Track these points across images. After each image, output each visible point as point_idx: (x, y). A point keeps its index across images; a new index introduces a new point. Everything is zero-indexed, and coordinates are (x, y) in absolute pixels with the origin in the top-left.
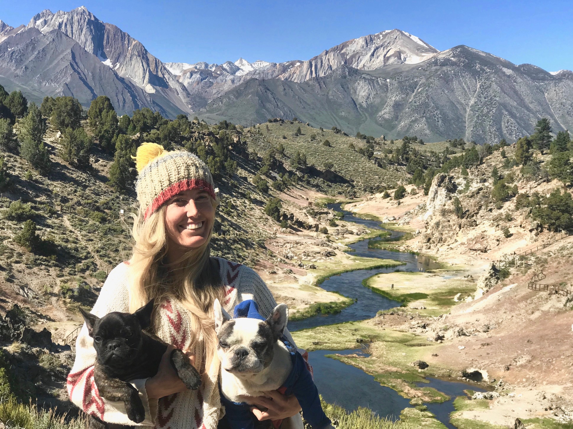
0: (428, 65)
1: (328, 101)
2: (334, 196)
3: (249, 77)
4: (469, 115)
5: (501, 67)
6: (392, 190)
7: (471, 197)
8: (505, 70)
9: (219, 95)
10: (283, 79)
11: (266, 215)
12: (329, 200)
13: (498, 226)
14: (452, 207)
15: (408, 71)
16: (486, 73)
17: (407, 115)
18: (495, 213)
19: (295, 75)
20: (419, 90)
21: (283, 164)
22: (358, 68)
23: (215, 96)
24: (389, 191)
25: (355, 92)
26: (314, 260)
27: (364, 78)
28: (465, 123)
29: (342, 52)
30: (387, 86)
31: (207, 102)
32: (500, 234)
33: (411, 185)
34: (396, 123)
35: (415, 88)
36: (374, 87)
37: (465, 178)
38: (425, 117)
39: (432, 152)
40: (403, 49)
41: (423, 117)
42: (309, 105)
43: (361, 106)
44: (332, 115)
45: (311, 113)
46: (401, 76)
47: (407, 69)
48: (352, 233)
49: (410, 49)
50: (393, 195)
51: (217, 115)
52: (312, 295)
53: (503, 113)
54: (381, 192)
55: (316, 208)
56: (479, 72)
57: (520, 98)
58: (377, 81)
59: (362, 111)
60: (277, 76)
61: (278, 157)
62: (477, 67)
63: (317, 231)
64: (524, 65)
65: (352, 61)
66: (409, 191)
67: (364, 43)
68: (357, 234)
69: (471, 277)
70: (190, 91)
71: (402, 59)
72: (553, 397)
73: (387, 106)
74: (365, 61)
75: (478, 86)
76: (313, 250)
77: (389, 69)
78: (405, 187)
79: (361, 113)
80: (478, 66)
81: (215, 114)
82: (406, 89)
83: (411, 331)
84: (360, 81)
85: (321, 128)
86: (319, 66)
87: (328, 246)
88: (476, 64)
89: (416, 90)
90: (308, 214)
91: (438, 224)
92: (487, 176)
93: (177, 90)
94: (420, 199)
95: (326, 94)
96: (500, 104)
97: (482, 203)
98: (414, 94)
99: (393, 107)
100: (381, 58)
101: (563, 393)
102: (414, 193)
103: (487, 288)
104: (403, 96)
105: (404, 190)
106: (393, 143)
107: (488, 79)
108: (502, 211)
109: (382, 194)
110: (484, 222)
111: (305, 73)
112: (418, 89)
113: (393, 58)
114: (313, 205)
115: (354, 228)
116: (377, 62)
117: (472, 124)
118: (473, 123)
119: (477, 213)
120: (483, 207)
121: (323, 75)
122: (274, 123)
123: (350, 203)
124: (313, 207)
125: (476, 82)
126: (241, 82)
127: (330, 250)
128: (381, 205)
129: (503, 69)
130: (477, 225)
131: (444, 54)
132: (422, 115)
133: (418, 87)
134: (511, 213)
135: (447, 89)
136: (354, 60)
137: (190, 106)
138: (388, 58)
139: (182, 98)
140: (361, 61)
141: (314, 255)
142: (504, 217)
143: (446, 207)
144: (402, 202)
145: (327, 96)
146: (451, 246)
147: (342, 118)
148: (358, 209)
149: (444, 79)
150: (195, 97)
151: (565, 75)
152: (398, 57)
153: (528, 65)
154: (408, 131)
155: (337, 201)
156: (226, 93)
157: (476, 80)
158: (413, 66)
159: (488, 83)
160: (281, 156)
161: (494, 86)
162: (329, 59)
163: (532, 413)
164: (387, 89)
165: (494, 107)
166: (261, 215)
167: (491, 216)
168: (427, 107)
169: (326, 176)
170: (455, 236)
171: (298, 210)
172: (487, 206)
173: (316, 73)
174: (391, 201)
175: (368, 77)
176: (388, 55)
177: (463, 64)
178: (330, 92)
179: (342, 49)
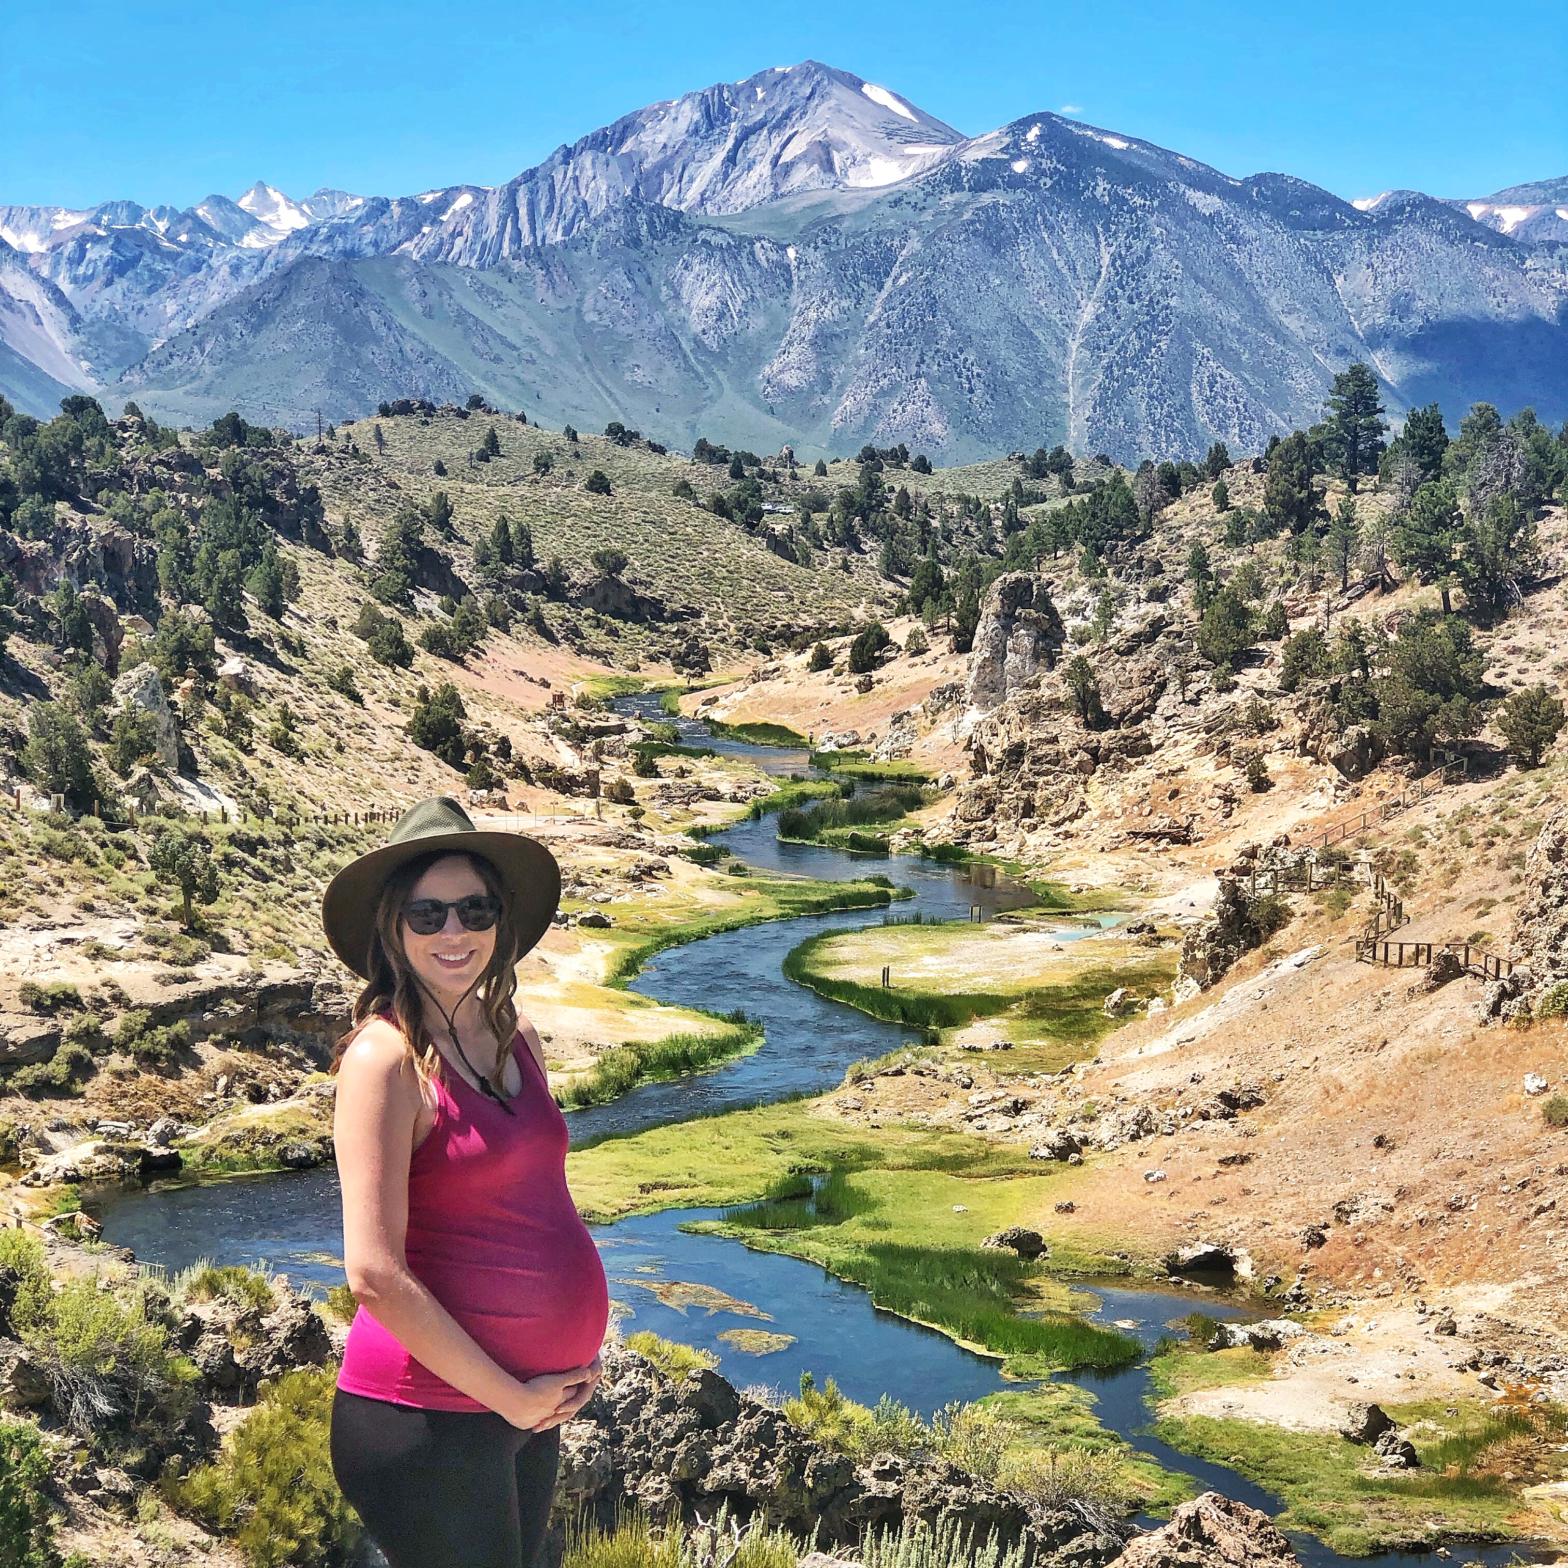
0: (929, 189)
1: (584, 331)
2: (636, 668)
3: (291, 255)
4: (1079, 363)
5: (1183, 187)
6: (841, 640)
7: (1128, 651)
8: (1196, 197)
9: (191, 322)
10: (415, 257)
11: (414, 747)
12: (621, 682)
13: (1225, 747)
14: (1064, 692)
15: (857, 215)
16: (1132, 211)
17: (861, 373)
18: (1212, 704)
19: (459, 241)
20: (902, 281)
21: (451, 562)
22: (683, 207)
23: (175, 325)
24: (831, 644)
25: (677, 296)
26: (600, 897)
27: (706, 242)
28: (1066, 391)
29: (624, 150)
30: (787, 268)
31: (144, 346)
32: (1234, 776)
33: (905, 619)
34: (827, 400)
35: (887, 274)
36: (741, 271)
37: (1095, 589)
38: (925, 375)
39: (966, 500)
40: (835, 133)
41: (918, 376)
42: (514, 348)
43: (698, 343)
44: (600, 382)
45: (526, 377)
46: (835, 231)
47: (855, 207)
48: (715, 796)
49: (863, 133)
50: (844, 657)
51: (187, 393)
52: (611, 1019)
53: (1193, 353)
54: (802, 649)
55: (580, 713)
56: (1107, 207)
57: (1249, 295)
58: (752, 253)
59: (703, 363)
60: (394, 248)
61: (430, 537)
62: (1100, 189)
63: (594, 794)
64: (1260, 179)
65: (661, 183)
66: (902, 642)
67: (697, 116)
68: (734, 799)
69: (1152, 930)
70: (80, 310)
71: (838, 171)
72: (1482, 1325)
73: (790, 343)
74: (706, 180)
75: (1106, 260)
76: (590, 861)
77: (792, 209)
78: (887, 626)
79: (700, 369)
80: (1102, 187)
81: (181, 391)
82: (856, 280)
83: (970, 1129)
84: (691, 253)
85: (568, 429)
86: (543, 207)
87: (641, 845)
88: (1094, 178)
89: (889, 283)
90: (555, 738)
91: (1017, 752)
92: (1168, 576)
93: (31, 307)
94: (940, 665)
95: (574, 304)
96: (1185, 320)
97: (1168, 670)
98: (884, 294)
99: (813, 344)
100: (763, 169)
101: (1515, 1311)
102: (917, 647)
104: (845, 303)
105: (883, 640)
106: (824, 473)
107: (1135, 233)
108: (1235, 696)
109: (808, 656)
110: (1178, 736)
111: (493, 230)
112: (896, 279)
113: (803, 166)
114: (567, 703)
115: (721, 779)
116: (750, 182)
117: (1088, 394)
118: (1093, 392)
119: (1152, 709)
120: (1171, 687)
121: (559, 237)
122: (399, 418)
123: (693, 690)
124: (570, 711)
125: (1098, 243)
126: (266, 271)
127: (650, 858)
128: (803, 693)
129: (1190, 193)
130: (1152, 750)
131: (984, 145)
132: (914, 369)
133: (895, 271)
134: (1266, 703)
135: (999, 271)
136: (666, 176)
137: (85, 365)
138: (788, 168)
139: (54, 336)
140: (691, 180)
141: (598, 881)
142: (1243, 717)
143: (1044, 692)
144: (879, 681)
145: (579, 311)
146: (1066, 827)
147: (634, 389)
148: (726, 713)
149: (987, 238)
150: (101, 331)
151: (1400, 209)
152: (821, 165)
153: (1274, 176)
154: (866, 427)
155: (648, 686)
156: (214, 314)
157: (1097, 236)
158: (876, 194)
159: (1139, 246)
160: (440, 536)
161: (1161, 255)
162: (576, 179)
163: (1414, 1383)
164: (789, 282)
165: (1160, 333)
166: (395, 746)
167: (1201, 717)
168: (929, 341)
169: (605, 600)
170: (1080, 788)
171: (521, 724)
172: (1184, 684)
173: (533, 230)
174: (838, 680)
175: (718, 239)
176: (786, 157)
177: (1049, 183)
178: (589, 301)
179: (622, 141)
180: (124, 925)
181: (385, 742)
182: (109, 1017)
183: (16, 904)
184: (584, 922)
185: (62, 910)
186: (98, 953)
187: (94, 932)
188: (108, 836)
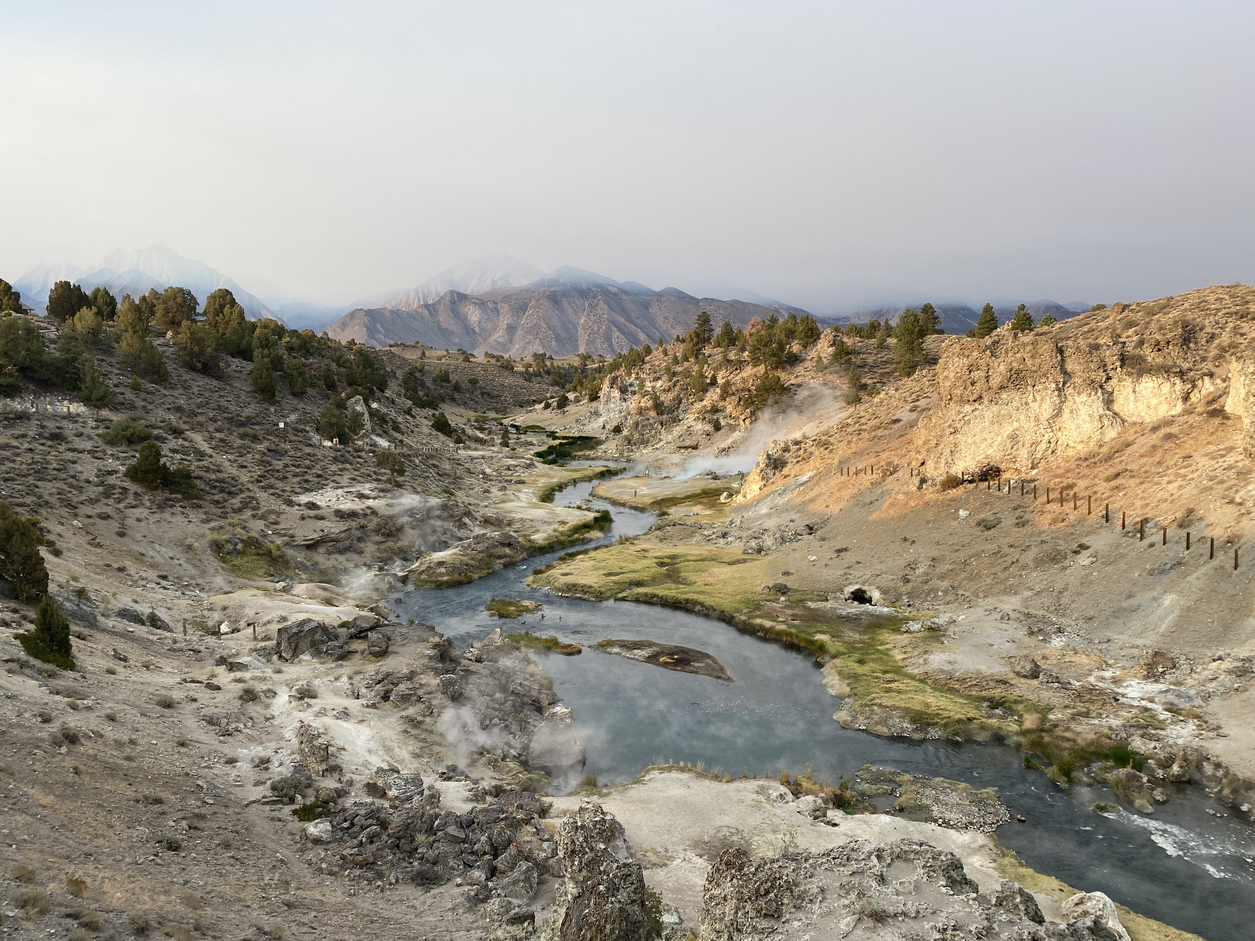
0: (536, 287)
1: (440, 328)
2: (485, 413)
5: (607, 285)
6: (553, 400)
7: (668, 391)
8: (610, 288)
10: (389, 308)
11: (435, 431)
13: (704, 418)
14: (649, 404)
15: (517, 294)
16: (593, 292)
17: (520, 338)
18: (698, 405)
19: (402, 304)
21: (425, 382)
22: (467, 293)
24: (550, 401)
25: (467, 317)
26: (517, 474)
27: (474, 302)
28: (578, 341)
30: (498, 309)
32: (708, 427)
33: (572, 393)
36: (484, 310)
37: (637, 378)
38: (538, 338)
40: (509, 272)
41: (536, 338)
43: (474, 331)
46: (511, 299)
50: (554, 405)
52: (551, 512)
53: (612, 330)
54: (540, 403)
56: (586, 291)
57: (627, 314)
61: (418, 375)
66: (572, 399)
73: (500, 330)
74: (473, 285)
75: (587, 305)
76: (508, 463)
77: (498, 293)
78: (567, 395)
80: (584, 285)
82: (517, 312)
88: (582, 283)
89: (527, 312)
91: (637, 424)
92: (659, 373)
94: (587, 405)
96: (609, 321)
97: (682, 396)
98: (526, 316)
99: (507, 329)
100: (489, 282)
102: (577, 400)
103: (764, 482)
104: (515, 319)
105: (566, 399)
107: (595, 298)
108: (705, 402)
109: (543, 405)
110: (688, 416)
112: (529, 311)
113: (500, 281)
114: (471, 421)
115: (531, 440)
116: (485, 286)
117: (584, 342)
119: (678, 408)
120: (684, 401)
121: (431, 302)
123: (507, 417)
124: (473, 423)
125: (584, 301)
127: (528, 462)
128: (542, 416)
130: (680, 421)
131: (550, 275)
132: (535, 336)
133: (527, 309)
135: (557, 310)
138: (496, 282)
140: (469, 286)
141: (514, 469)
142: (709, 409)
143: (642, 404)
144: (567, 411)
145: (438, 323)
146: (656, 446)
149: (553, 300)
152: (505, 280)
160: (421, 374)
161: (602, 304)
162: (435, 286)
164: (499, 313)
165: (603, 325)
166: (430, 431)
167: (695, 410)
168: (539, 328)
169: (472, 393)
170: (658, 435)
174: (553, 411)
175: (477, 301)
176: (496, 278)
180: (368, 485)
181: (426, 430)
182: (371, 521)
183: (327, 479)
184: (516, 482)
185: (344, 481)
186: (362, 496)
187: (358, 489)
188: (355, 454)
